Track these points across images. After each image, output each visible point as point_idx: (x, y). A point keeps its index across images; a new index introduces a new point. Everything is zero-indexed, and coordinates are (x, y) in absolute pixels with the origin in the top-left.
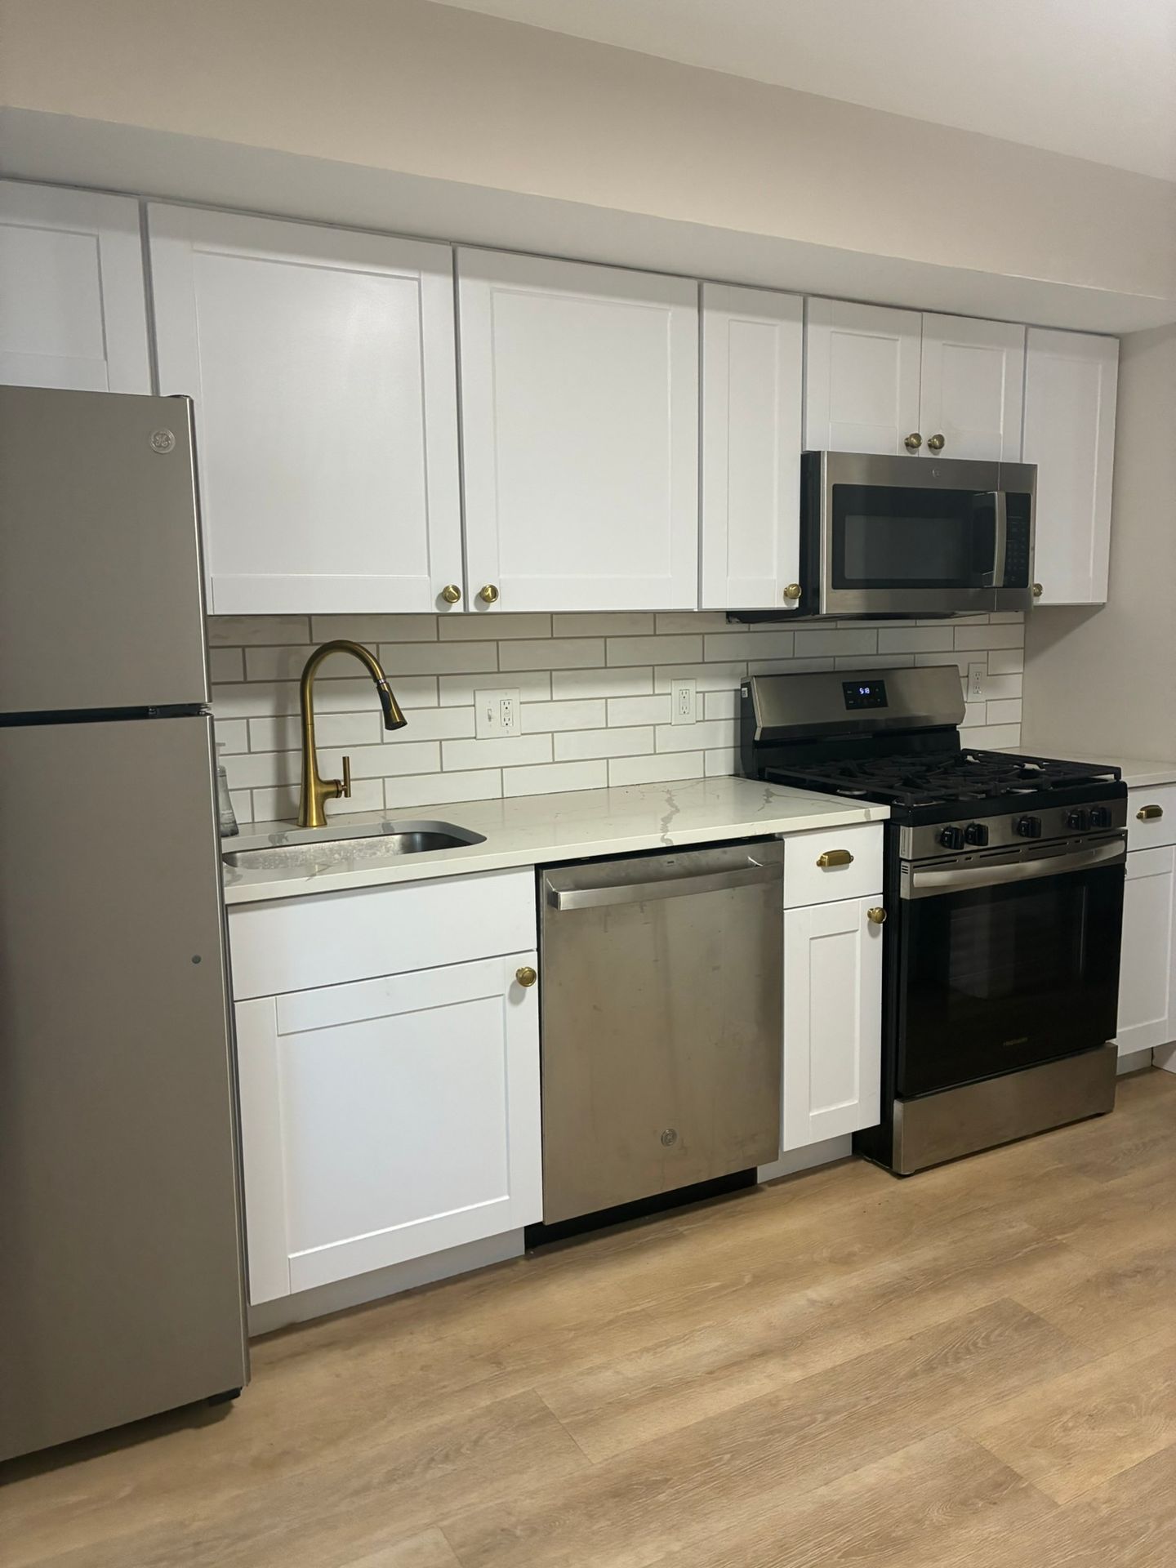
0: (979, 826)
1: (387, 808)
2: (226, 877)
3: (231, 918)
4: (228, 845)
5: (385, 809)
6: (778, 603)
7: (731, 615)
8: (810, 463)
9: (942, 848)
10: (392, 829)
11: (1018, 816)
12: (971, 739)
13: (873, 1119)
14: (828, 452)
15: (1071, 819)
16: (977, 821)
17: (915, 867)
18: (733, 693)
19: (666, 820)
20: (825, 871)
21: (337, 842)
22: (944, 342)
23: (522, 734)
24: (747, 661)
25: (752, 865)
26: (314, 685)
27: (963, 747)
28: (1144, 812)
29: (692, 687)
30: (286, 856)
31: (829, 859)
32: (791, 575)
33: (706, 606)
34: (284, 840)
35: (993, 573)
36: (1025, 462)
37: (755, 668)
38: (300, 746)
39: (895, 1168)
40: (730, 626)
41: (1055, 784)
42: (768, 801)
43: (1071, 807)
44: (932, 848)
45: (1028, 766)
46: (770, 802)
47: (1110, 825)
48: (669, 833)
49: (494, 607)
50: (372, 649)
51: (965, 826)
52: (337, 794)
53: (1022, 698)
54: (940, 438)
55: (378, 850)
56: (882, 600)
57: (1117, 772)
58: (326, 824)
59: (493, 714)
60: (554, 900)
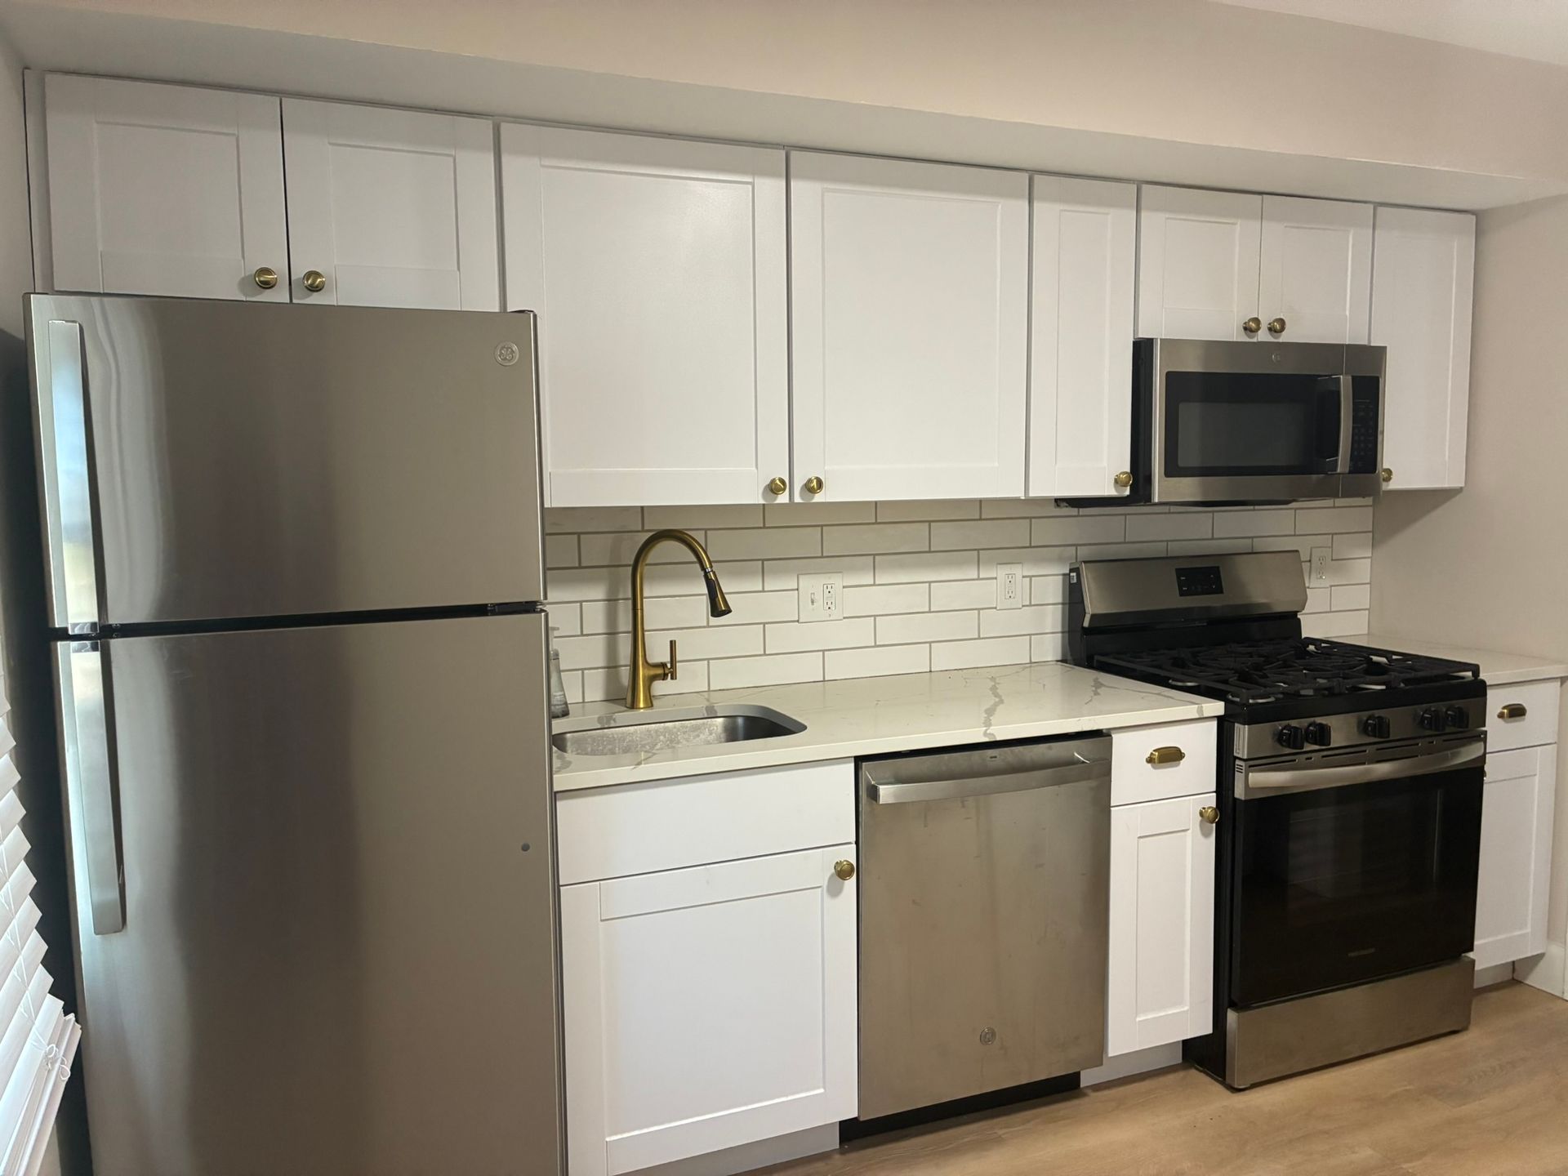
0: (1321, 725)
1: (711, 689)
2: (556, 763)
3: (559, 804)
4: (559, 726)
5: (709, 691)
6: (1110, 491)
7: (1059, 502)
8: (1142, 351)
9: (1279, 746)
10: (716, 712)
11: (1364, 715)
12: (1312, 627)
13: (1205, 1028)
14: (1161, 339)
15: (1423, 718)
16: (1319, 720)
17: (1250, 766)
18: (1061, 577)
19: (990, 712)
20: (1154, 768)
21: (662, 724)
22: (1285, 224)
23: (844, 618)
24: (1076, 545)
25: (1079, 762)
26: (645, 570)
27: (1304, 635)
28: (1506, 711)
29: (1018, 571)
30: (613, 737)
31: (1159, 757)
32: (1121, 461)
33: (1032, 494)
34: (612, 722)
35: (1336, 461)
36: (1372, 345)
37: (1084, 553)
38: (630, 628)
39: (1228, 1081)
40: (1058, 509)
41: (1407, 681)
42: (1096, 693)
43: (1425, 706)
44: (1269, 747)
45: (1375, 658)
46: (1099, 694)
47: (1467, 727)
48: (991, 728)
49: (818, 498)
50: (699, 536)
51: (1306, 725)
52: (664, 677)
53: (1370, 583)
54: (1282, 322)
55: (701, 733)
56: (1219, 486)
57: (1475, 669)
58: (652, 706)
59: (816, 597)
60: (873, 793)
